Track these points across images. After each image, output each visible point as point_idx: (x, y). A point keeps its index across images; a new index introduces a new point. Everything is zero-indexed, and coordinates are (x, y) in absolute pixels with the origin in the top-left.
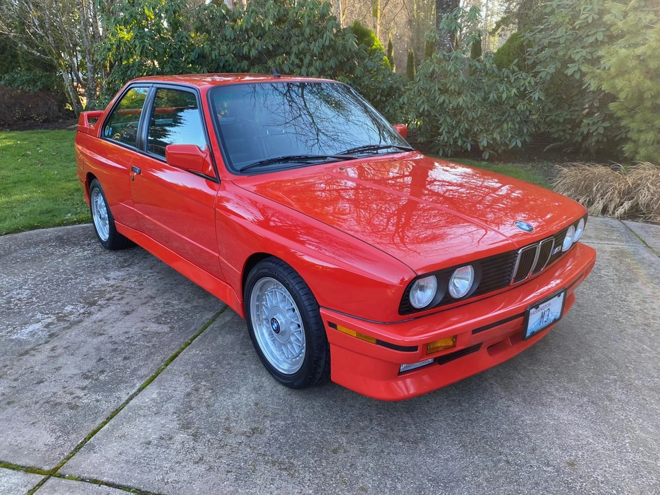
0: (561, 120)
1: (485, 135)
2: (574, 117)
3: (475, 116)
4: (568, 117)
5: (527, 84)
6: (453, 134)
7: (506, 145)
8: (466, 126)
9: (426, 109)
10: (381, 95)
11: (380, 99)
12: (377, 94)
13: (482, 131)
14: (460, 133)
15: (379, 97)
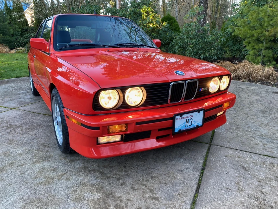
0: (235, 49)
1: (203, 54)
2: (240, 48)
3: (199, 47)
4: (238, 48)
5: (220, 35)
6: (191, 54)
7: (211, 58)
8: (196, 51)
9: (181, 44)
10: (168, 40)
11: (168, 42)
12: (167, 40)
13: (202, 53)
14: (193, 54)
15: (167, 41)
